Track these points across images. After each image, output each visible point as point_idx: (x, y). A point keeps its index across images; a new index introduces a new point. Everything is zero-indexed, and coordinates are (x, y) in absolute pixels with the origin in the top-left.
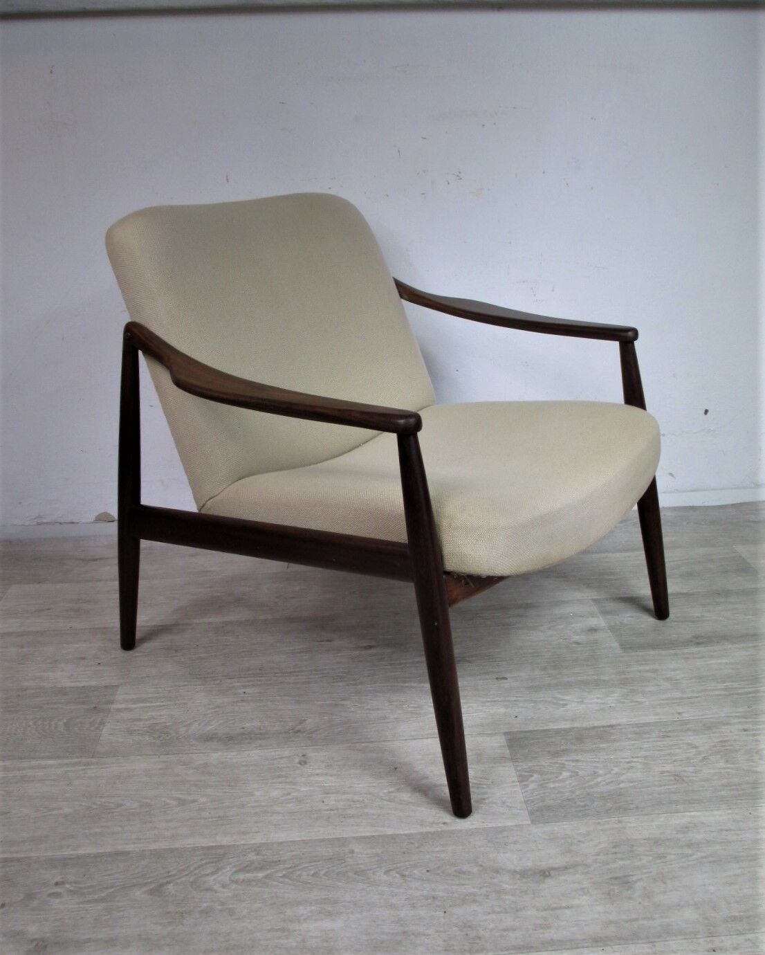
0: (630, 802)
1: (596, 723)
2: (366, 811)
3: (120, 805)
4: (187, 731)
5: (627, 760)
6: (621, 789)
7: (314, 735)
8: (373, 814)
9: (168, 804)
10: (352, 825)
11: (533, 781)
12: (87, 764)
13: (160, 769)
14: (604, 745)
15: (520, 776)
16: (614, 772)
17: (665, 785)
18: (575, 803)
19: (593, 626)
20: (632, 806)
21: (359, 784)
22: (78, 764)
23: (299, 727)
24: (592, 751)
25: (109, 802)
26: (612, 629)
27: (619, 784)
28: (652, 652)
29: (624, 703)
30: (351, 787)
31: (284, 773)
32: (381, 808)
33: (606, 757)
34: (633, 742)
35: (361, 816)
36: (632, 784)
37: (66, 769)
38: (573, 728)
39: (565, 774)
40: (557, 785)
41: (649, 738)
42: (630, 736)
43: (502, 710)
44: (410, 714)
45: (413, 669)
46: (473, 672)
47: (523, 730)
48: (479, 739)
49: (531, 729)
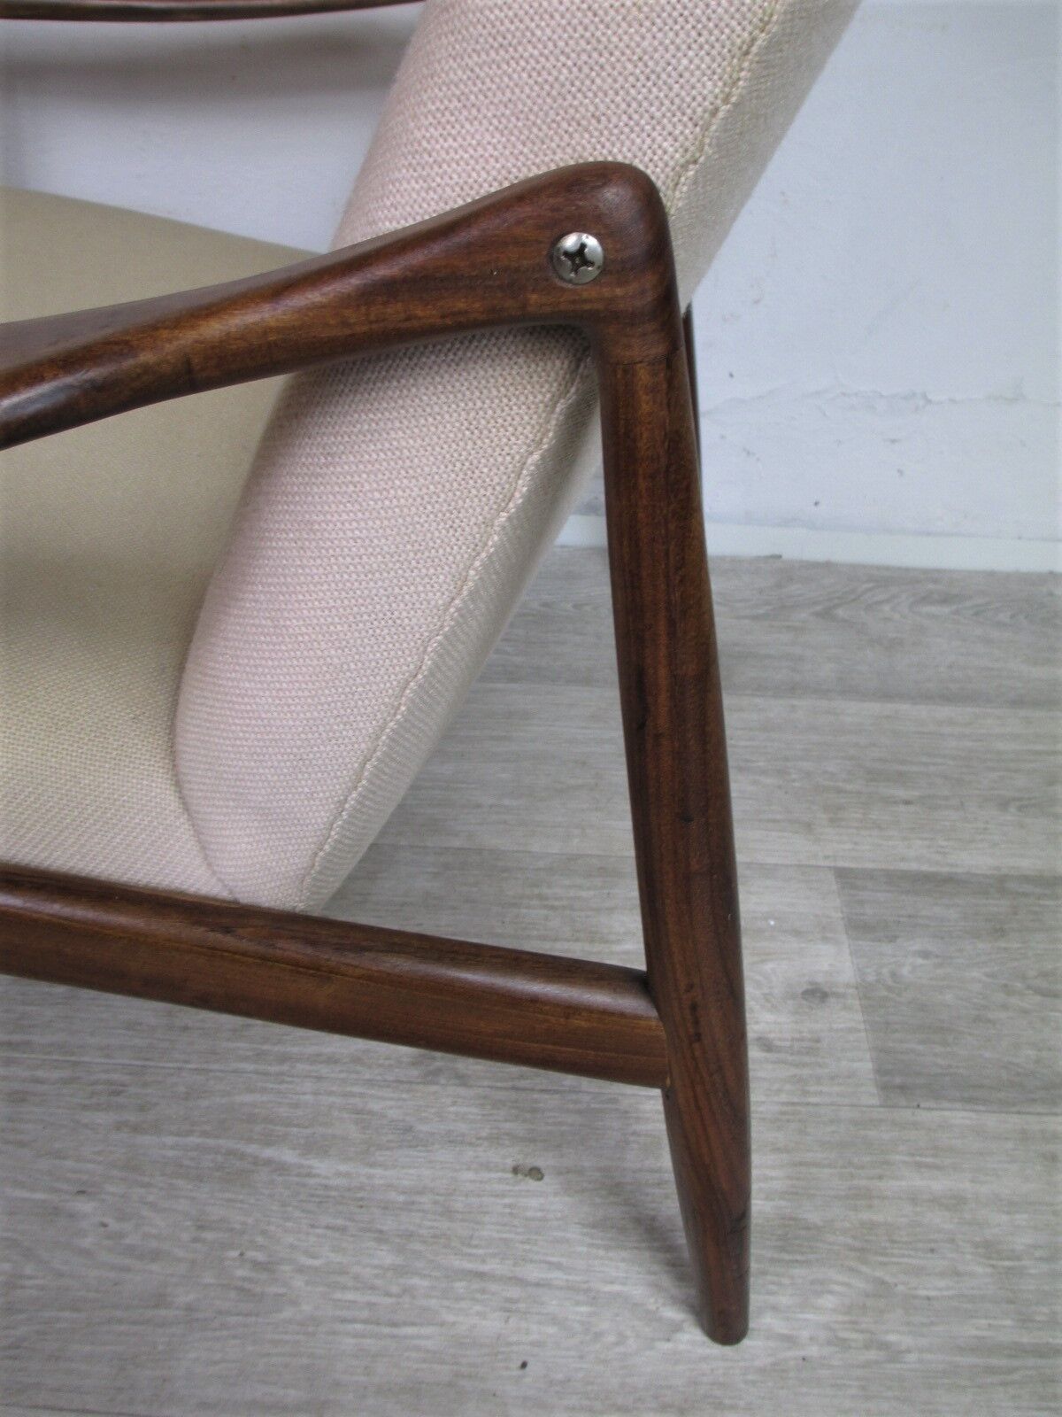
29: (844, 1344)
43: (492, 1325)
44: (233, 1294)
45: (308, 1085)
46: (462, 1127)
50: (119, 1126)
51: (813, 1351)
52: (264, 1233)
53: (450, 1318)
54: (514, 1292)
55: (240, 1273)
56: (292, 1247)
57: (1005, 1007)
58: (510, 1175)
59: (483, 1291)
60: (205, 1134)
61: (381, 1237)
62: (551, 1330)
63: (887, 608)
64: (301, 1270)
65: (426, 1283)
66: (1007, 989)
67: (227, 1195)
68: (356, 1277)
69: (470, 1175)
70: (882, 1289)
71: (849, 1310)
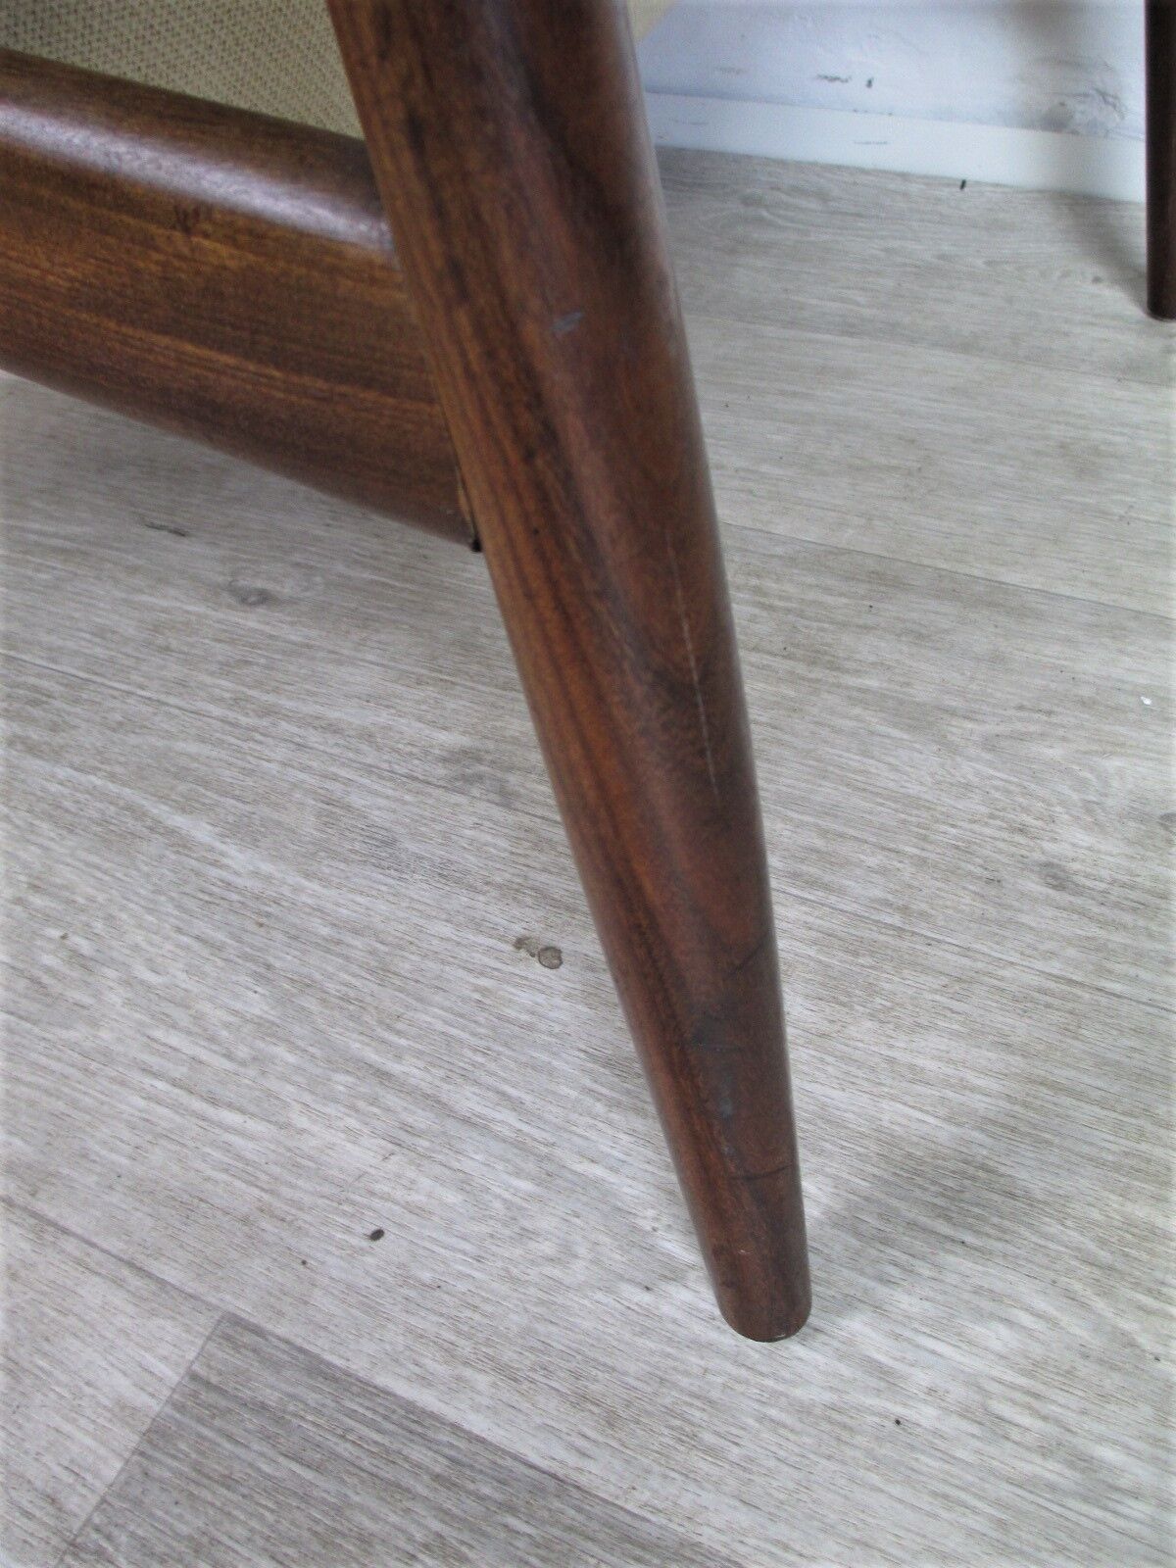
43: (360, 1154)
45: (282, 752)
46: (471, 861)
47: (321, 1346)
48: (94, 1292)
49: (359, 1366)
51: (925, 1415)
52: (110, 919)
53: (302, 1122)
54: (421, 1119)
55: (48, 960)
56: (136, 948)
58: (509, 948)
59: (374, 1101)
60: (112, 777)
61: (265, 974)
62: (452, 1197)
64: (129, 982)
65: (291, 1059)
67: (94, 859)
68: (198, 1018)
69: (447, 930)
70: (1124, 1356)
71: (1034, 1368)
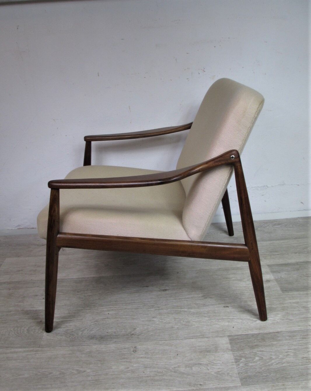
0: (288, 374)
1: (271, 331)
2: (164, 377)
3: (50, 373)
4: (82, 334)
5: (286, 351)
6: (284, 366)
7: (140, 336)
8: (167, 380)
9: (73, 373)
10: (158, 385)
11: (242, 362)
12: (37, 351)
13: (69, 354)
14: (275, 343)
15: (236, 359)
16: (280, 357)
17: (305, 365)
18: (262, 374)
19: (268, 279)
20: (289, 376)
21: (160, 363)
22: (32, 351)
23: (133, 332)
24: (269, 346)
25: (46, 372)
26: (277, 280)
27: (282, 364)
28: (295, 293)
29: (283, 320)
30: (157, 364)
31: (126, 357)
32: (171, 376)
33: (276, 349)
34: (288, 341)
35: (161, 380)
36: (289, 364)
37: (27, 354)
38: (260, 333)
39: (257, 358)
40: (253, 364)
41: (296, 339)
42: (287, 338)
43: (227, 324)
44: (184, 325)
45: (185, 302)
46: (213, 303)
47: (236, 334)
48: (216, 339)
49: (240, 334)
50: (156, 310)
51: (278, 321)
52: (186, 318)
53: (220, 324)
54: (229, 320)
56: (191, 319)
57: (301, 279)
58: (223, 308)
59: (224, 320)
60: (171, 309)
61: (205, 317)
62: (236, 323)
63: (268, 227)
64: (194, 322)
65: (214, 321)
66: (301, 277)
67: (178, 315)
68: (203, 321)
69: (217, 308)
70: (288, 313)
71: (283, 316)
